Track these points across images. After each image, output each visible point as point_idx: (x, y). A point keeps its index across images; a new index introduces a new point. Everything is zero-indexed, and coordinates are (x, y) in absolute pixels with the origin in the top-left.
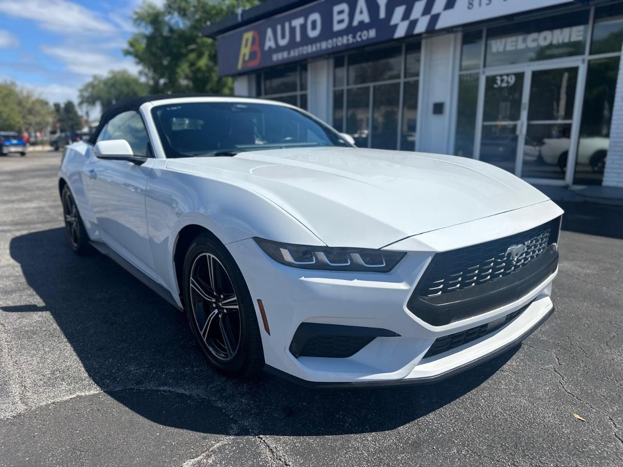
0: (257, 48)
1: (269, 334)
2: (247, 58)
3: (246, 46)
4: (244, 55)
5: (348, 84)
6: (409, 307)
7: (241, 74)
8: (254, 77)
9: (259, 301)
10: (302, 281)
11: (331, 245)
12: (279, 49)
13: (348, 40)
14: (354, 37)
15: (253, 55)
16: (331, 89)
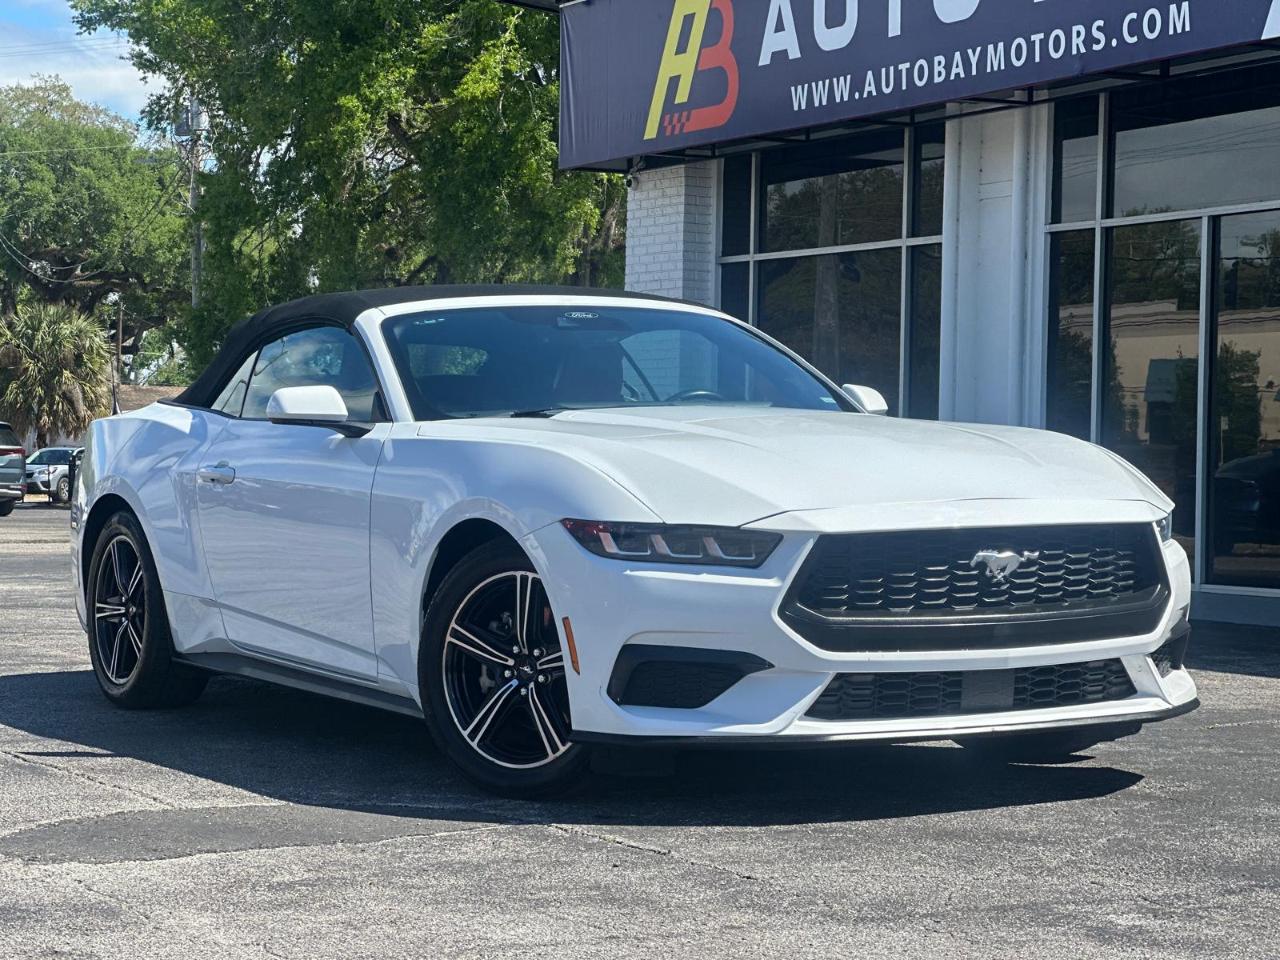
0: (723, 57)
1: (579, 673)
2: (682, 96)
3: (682, 48)
4: (674, 81)
5: (1108, 213)
6: (781, 614)
7: (655, 160)
8: (714, 169)
9: (565, 620)
10: (628, 576)
11: (671, 520)
12: (815, 64)
13: (1090, 40)
14: (1113, 30)
15: (708, 83)
16: (1041, 229)
